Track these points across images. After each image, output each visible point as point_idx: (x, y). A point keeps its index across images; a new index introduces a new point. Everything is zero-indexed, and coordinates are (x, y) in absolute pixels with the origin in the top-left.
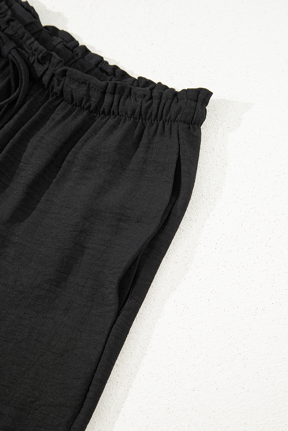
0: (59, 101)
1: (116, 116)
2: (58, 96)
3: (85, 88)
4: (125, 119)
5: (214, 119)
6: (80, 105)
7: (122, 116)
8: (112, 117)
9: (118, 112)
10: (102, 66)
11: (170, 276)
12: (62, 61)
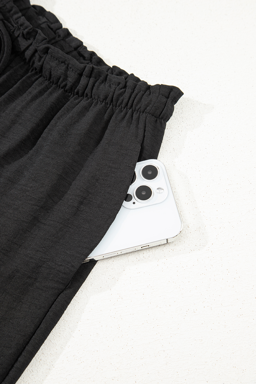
0: (37, 77)
1: (88, 99)
2: (37, 72)
3: (63, 68)
4: (97, 103)
5: (179, 121)
6: (57, 83)
7: (94, 100)
8: (85, 98)
9: (91, 95)
10: (80, 51)
11: (111, 265)
12: (46, 39)
